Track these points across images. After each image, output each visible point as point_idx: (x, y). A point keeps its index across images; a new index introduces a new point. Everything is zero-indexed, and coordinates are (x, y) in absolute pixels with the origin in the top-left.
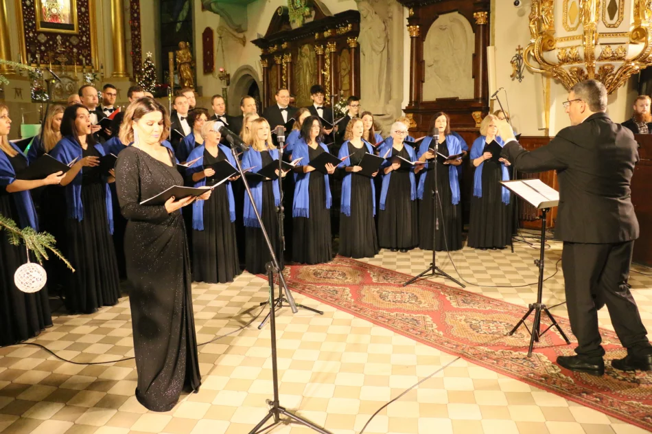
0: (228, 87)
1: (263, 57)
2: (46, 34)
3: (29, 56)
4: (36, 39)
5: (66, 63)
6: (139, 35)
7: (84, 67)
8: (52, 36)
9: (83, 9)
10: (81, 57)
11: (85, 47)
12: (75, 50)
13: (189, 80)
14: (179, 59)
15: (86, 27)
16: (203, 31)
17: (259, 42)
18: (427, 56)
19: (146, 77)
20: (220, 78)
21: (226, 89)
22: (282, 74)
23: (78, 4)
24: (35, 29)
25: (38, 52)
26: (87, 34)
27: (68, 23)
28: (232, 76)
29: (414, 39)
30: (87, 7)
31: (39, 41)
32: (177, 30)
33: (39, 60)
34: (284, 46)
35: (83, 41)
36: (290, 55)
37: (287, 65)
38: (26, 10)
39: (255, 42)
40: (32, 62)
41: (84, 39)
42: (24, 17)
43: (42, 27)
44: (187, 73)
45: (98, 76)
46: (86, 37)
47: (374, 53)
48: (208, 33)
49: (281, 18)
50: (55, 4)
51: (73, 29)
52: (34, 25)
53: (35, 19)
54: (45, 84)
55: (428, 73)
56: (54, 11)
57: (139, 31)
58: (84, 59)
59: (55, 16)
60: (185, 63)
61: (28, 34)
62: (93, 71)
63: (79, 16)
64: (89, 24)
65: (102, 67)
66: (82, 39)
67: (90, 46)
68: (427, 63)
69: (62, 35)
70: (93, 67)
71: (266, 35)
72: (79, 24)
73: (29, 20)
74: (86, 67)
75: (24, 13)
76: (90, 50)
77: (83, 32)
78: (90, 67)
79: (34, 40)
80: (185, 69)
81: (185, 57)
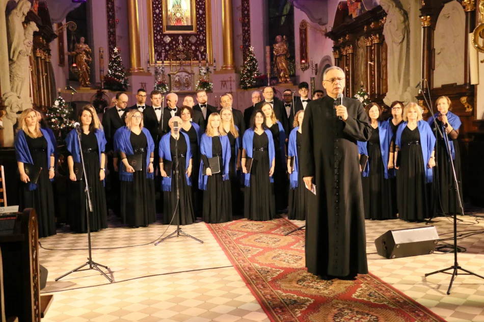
0: (316, 76)
1: (334, 49)
2: (170, 35)
3: (156, 55)
5: (185, 59)
6: (249, 30)
7: (200, 62)
8: (174, 37)
9: (201, 12)
10: (198, 53)
11: (201, 45)
12: (193, 48)
14: (276, 51)
15: (203, 27)
17: (329, 35)
18: (437, 45)
19: (247, 69)
20: (302, 69)
23: (196, 8)
24: (162, 33)
25: (164, 51)
26: (204, 33)
29: (426, 29)
30: (204, 10)
31: (164, 42)
32: (282, 23)
34: (347, 38)
35: (200, 39)
36: (352, 46)
37: (349, 56)
38: (156, 17)
39: (327, 35)
40: (159, 60)
41: (201, 37)
42: (154, 24)
43: (167, 30)
44: (282, 65)
45: (211, 69)
46: (203, 36)
50: (179, 9)
51: (192, 30)
52: (161, 29)
53: (162, 24)
54: (167, 78)
55: (438, 59)
56: (178, 15)
57: (249, 27)
58: (200, 55)
59: (179, 20)
60: (280, 56)
61: (156, 37)
62: (207, 64)
63: (197, 18)
64: (205, 24)
65: (215, 61)
66: (199, 38)
67: (205, 43)
68: (437, 51)
69: (183, 35)
70: (207, 62)
71: (333, 29)
72: (197, 24)
73: (158, 25)
75: (154, 20)
76: (206, 47)
77: (200, 31)
78: (204, 62)
79: (161, 42)
80: (281, 61)
81: (281, 50)
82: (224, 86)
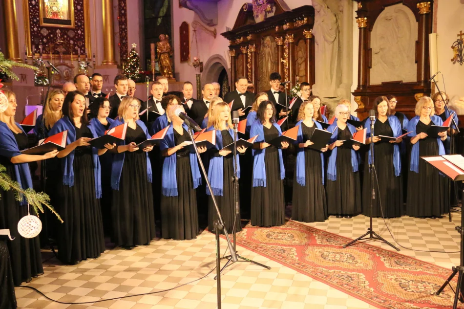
0: (202, 74)
1: (231, 47)
2: (48, 28)
3: (33, 47)
4: (40, 33)
5: (64, 53)
6: (126, 28)
7: (79, 56)
8: (53, 30)
9: (79, 7)
10: (76, 48)
11: (80, 39)
12: (72, 42)
13: (168, 67)
14: (160, 49)
15: (81, 22)
16: (180, 25)
17: (226, 35)
18: (374, 45)
19: (131, 65)
20: (194, 66)
21: (199, 75)
22: (247, 62)
23: (74, 3)
24: (39, 25)
25: (41, 43)
26: (82, 28)
27: (66, 19)
28: (204, 64)
29: (362, 30)
30: (82, 6)
31: (42, 35)
32: (158, 24)
33: (41, 50)
34: (249, 38)
35: (79, 34)
36: (254, 46)
37: (252, 54)
38: (32, 8)
39: (224, 35)
40: (36, 52)
41: (80, 32)
42: (30, 15)
43: (44, 22)
44: (166, 61)
45: (91, 64)
46: (81, 31)
47: (326, 44)
48: (184, 27)
49: (246, 13)
50: (56, 3)
51: (70, 24)
52: (38, 21)
53: (39, 16)
54: (46, 70)
55: (375, 59)
56: (55, 9)
57: (126, 26)
58: (79, 49)
59: (55, 14)
60: (164, 53)
61: (33, 28)
62: (87, 59)
63: (75, 13)
64: (83, 19)
65: (94, 56)
66: (77, 32)
67: (84, 39)
68: (373, 51)
69: (61, 29)
70: (86, 57)
71: (234, 28)
72: (75, 19)
73: (34, 17)
74: (81, 56)
75: (30, 11)
76: (84, 42)
77: (78, 26)
78: (84, 56)
79: (38, 33)
80: (165, 58)
81: (164, 48)
82: (106, 80)
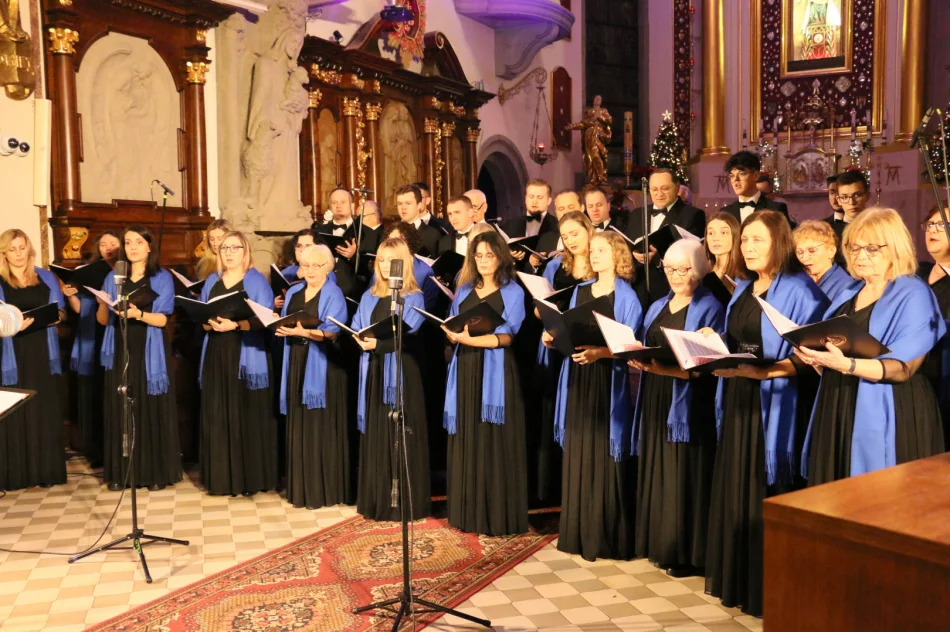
2: (795, 81)
3: (765, 121)
4: (779, 91)
7: (854, 130)
8: (804, 84)
9: (864, 25)
10: (853, 112)
11: (862, 93)
12: (843, 101)
15: (866, 57)
23: (854, 18)
24: (778, 76)
25: (780, 112)
26: (867, 69)
30: (871, 21)
31: (782, 95)
35: (859, 83)
38: (767, 47)
41: (862, 78)
42: (762, 60)
43: (788, 71)
46: (865, 74)
51: (843, 65)
52: (777, 70)
53: (779, 60)
61: (767, 85)
63: (855, 39)
64: (872, 50)
66: (857, 80)
67: (871, 91)
69: (821, 78)
72: (854, 52)
73: (771, 63)
75: (763, 53)
76: (871, 98)
77: (861, 67)
79: (775, 94)
